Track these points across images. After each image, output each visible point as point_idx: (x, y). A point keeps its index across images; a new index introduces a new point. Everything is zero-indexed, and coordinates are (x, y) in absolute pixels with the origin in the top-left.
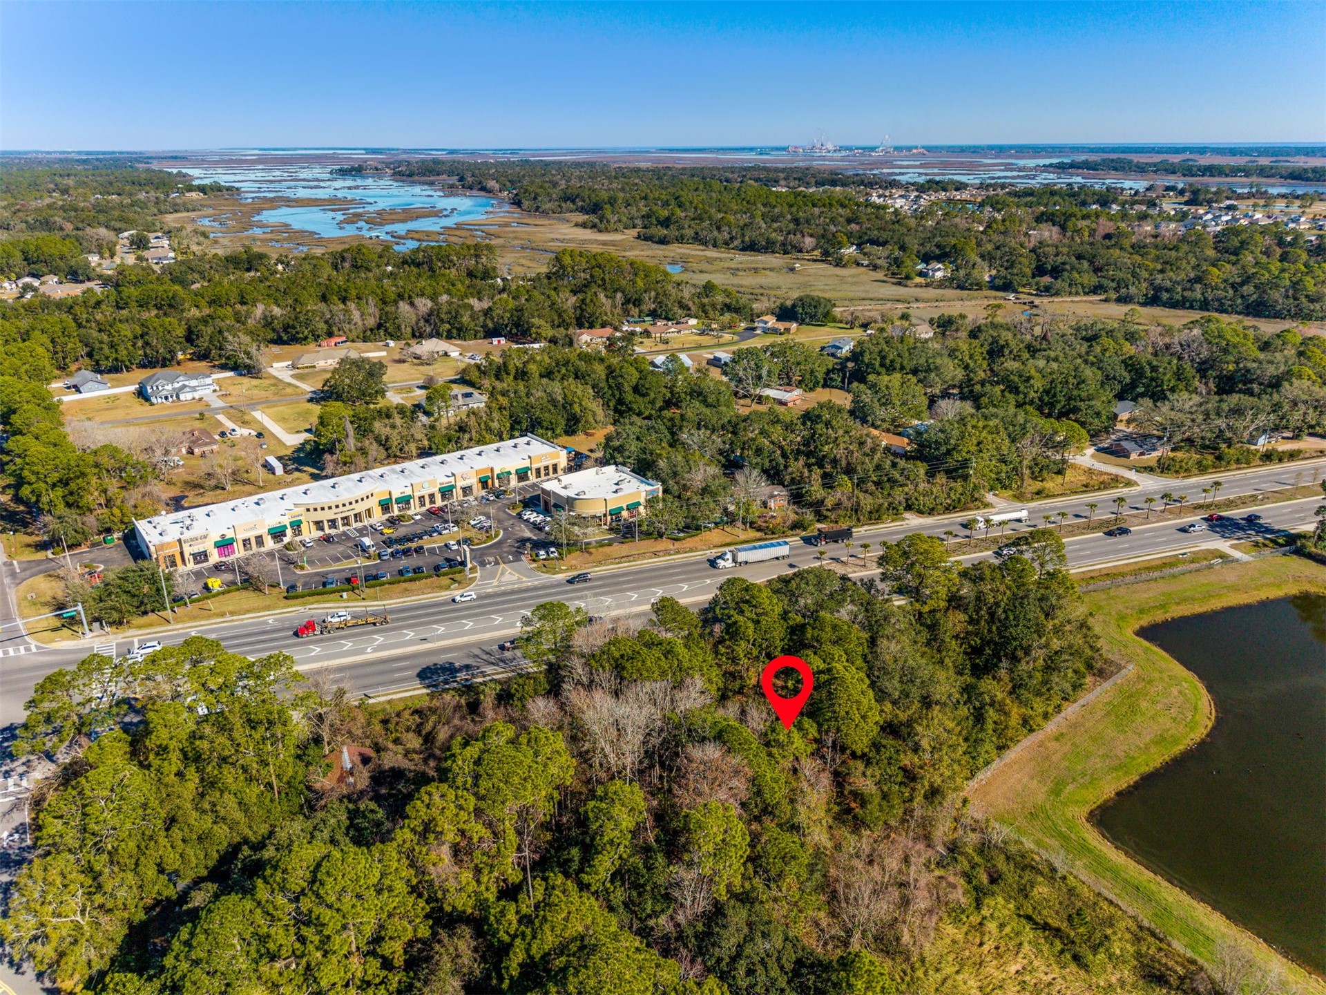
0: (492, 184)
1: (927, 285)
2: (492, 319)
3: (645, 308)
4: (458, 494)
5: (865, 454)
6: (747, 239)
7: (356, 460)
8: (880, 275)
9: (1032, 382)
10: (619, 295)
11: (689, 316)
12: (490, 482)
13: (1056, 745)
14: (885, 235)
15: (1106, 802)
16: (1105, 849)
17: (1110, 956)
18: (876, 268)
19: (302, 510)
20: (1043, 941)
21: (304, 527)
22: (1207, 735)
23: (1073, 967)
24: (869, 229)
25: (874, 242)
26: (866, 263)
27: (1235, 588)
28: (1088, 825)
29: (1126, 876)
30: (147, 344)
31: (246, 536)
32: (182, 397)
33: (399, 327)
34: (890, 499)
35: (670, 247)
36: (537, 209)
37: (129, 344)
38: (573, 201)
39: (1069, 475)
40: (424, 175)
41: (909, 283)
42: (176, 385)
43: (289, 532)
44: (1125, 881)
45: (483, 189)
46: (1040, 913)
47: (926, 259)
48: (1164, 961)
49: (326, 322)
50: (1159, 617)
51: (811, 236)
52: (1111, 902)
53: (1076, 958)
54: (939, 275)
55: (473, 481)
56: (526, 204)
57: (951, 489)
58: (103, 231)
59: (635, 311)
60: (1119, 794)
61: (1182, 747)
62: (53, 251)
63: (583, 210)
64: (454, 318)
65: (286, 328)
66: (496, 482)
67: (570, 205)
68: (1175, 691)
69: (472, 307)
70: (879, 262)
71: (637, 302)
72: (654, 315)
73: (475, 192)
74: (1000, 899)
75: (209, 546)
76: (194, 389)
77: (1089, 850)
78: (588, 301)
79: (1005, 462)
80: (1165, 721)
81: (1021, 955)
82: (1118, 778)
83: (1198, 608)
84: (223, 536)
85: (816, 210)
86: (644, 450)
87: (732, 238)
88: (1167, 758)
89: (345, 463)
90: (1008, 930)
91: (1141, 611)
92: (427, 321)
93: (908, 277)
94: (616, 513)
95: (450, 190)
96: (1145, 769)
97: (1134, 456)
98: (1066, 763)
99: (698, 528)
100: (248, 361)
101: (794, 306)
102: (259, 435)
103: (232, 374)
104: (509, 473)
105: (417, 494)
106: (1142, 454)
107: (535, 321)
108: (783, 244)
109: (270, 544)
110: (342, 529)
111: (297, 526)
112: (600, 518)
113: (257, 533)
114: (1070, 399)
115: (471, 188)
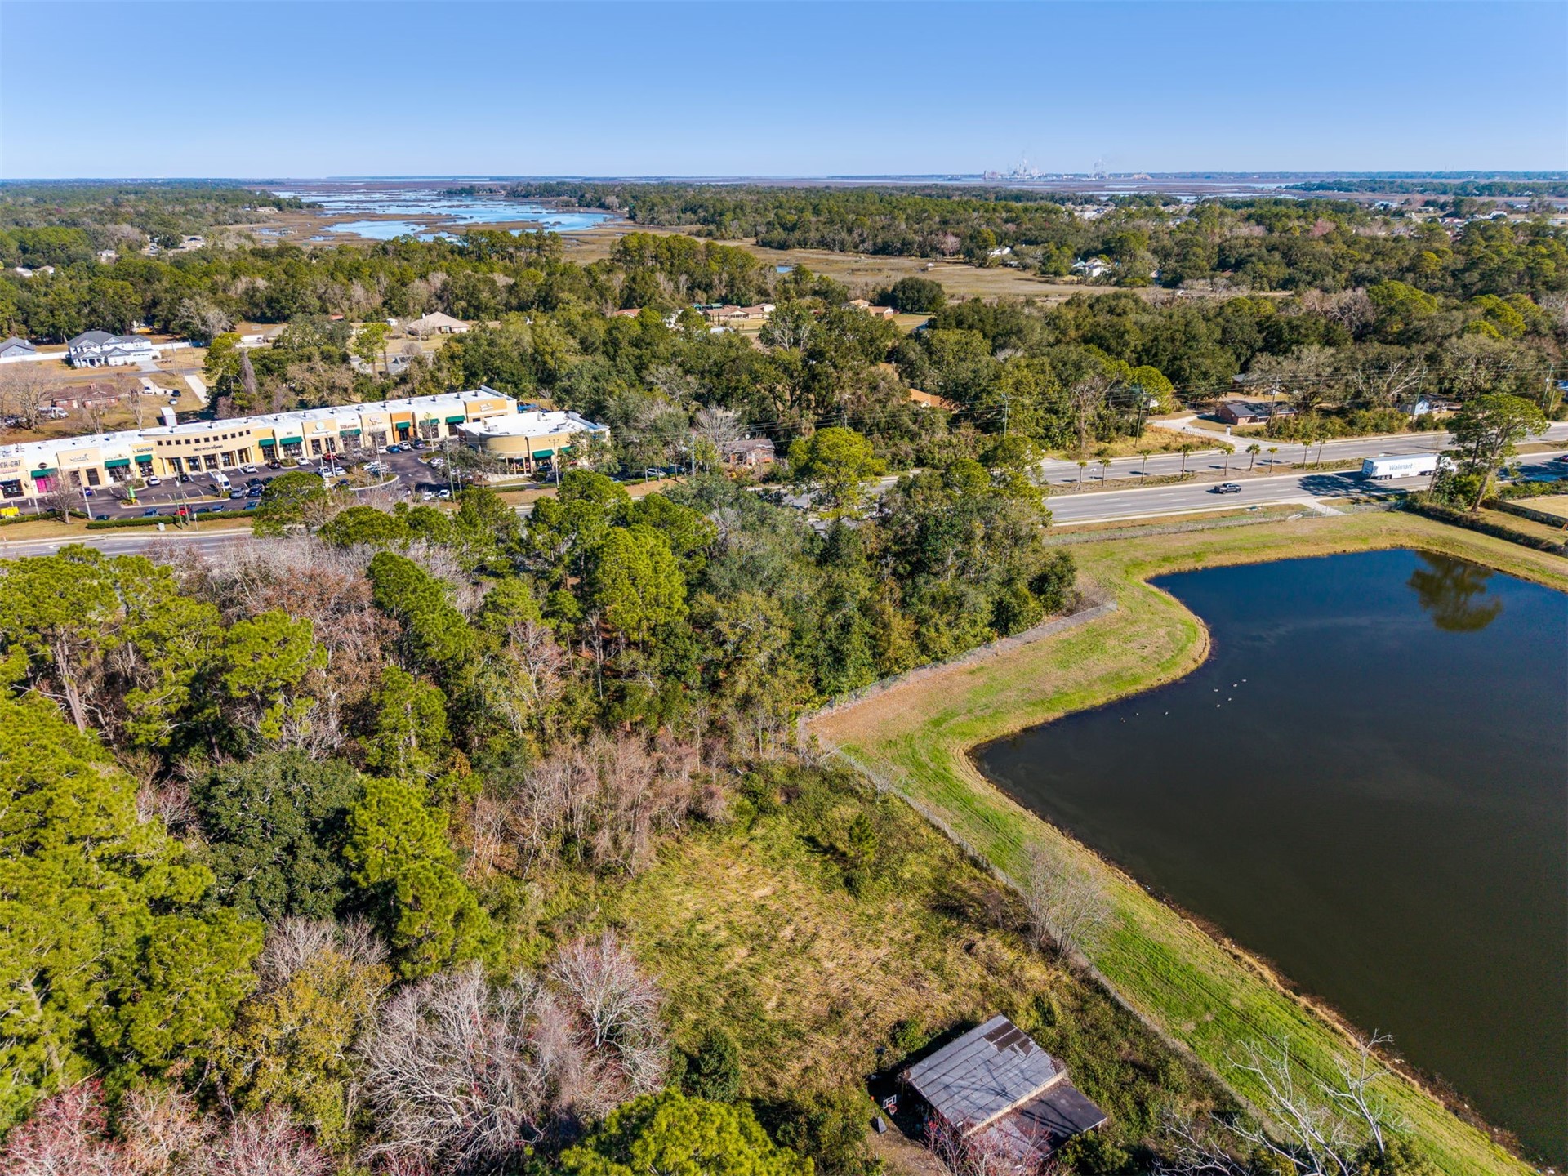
0: (612, 200)
1: (1079, 282)
2: (517, 296)
3: (716, 293)
4: (366, 442)
5: (879, 401)
6: (879, 240)
7: (255, 404)
8: (1029, 274)
9: (1127, 337)
10: (684, 278)
11: (767, 302)
12: (411, 430)
13: (966, 678)
14: (1044, 234)
15: (1003, 737)
16: (969, 781)
17: (896, 880)
18: (1025, 267)
19: (152, 443)
20: (817, 865)
21: (156, 464)
22: (1184, 677)
23: (841, 893)
24: (1030, 230)
25: (1029, 242)
26: (1014, 263)
27: (1304, 540)
28: (964, 759)
29: (980, 807)
30: (94, 311)
31: (74, 467)
32: (111, 361)
33: (406, 305)
34: (894, 449)
35: (790, 252)
36: (652, 220)
37: (73, 312)
38: (695, 212)
39: (1147, 439)
40: (542, 195)
41: (1058, 279)
42: (106, 348)
43: (133, 466)
44: (976, 812)
45: (602, 206)
46: (829, 835)
47: (1086, 256)
48: (972, 891)
49: (320, 298)
50: (1187, 565)
51: (957, 236)
52: (936, 828)
53: (849, 882)
54: (1096, 273)
55: (386, 426)
56: (640, 215)
57: (977, 441)
58: (126, 228)
59: (701, 296)
60: (1026, 730)
61: (1140, 687)
62: (53, 240)
63: (705, 221)
64: (471, 294)
65: (270, 302)
66: (419, 430)
67: (690, 216)
68: (1162, 632)
69: (493, 282)
70: (1029, 261)
71: (708, 287)
72: (725, 301)
73: (592, 209)
74: (784, 819)
75: (23, 475)
76: (128, 353)
77: (945, 779)
78: (638, 279)
79: (1056, 412)
80: (1131, 659)
81: (778, 878)
82: (1033, 714)
83: (1244, 559)
84: (43, 465)
85: (975, 214)
86: (596, 390)
87: (863, 242)
88: (1114, 697)
89: (242, 408)
90: (775, 852)
91: (1166, 559)
92: (440, 298)
93: (1057, 273)
94: (543, 458)
95: (566, 207)
96: (1078, 706)
97: (1243, 422)
98: (969, 696)
99: (638, 476)
100: (203, 328)
101: (894, 290)
102: (176, 393)
103: (186, 344)
104: (437, 421)
105: (310, 436)
106: (1253, 420)
107: (565, 295)
108: (921, 246)
109: (107, 481)
110: (205, 470)
111: (145, 463)
112: (519, 461)
113: (90, 465)
114: (1175, 358)
115: (588, 206)
